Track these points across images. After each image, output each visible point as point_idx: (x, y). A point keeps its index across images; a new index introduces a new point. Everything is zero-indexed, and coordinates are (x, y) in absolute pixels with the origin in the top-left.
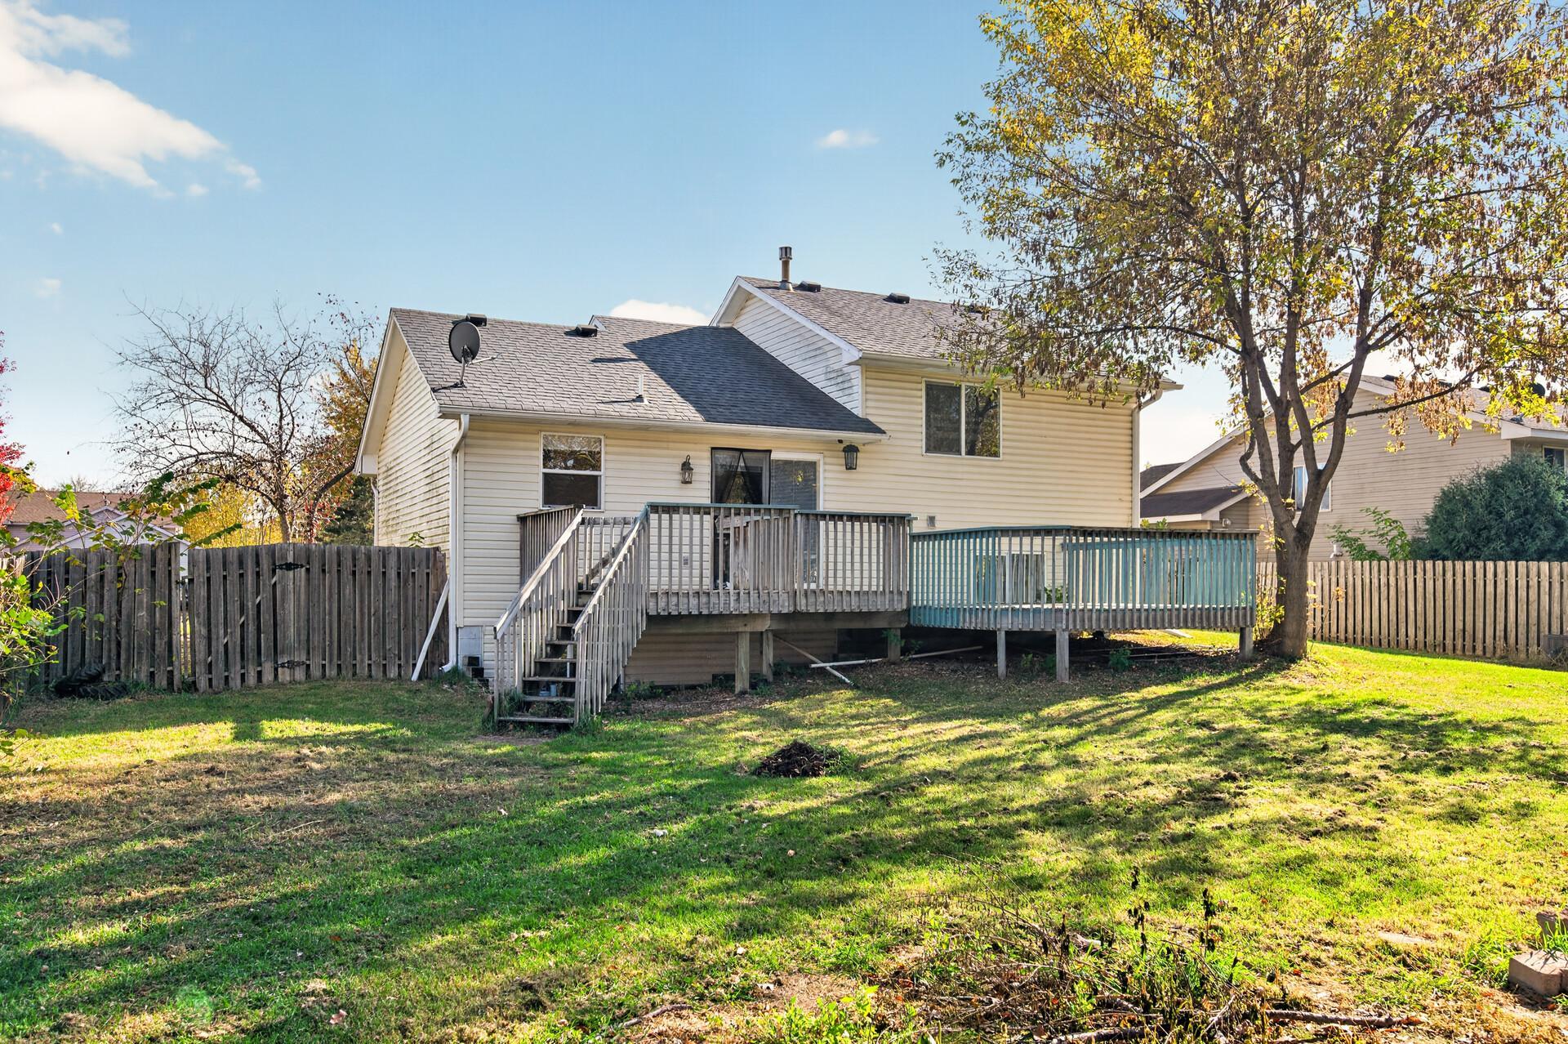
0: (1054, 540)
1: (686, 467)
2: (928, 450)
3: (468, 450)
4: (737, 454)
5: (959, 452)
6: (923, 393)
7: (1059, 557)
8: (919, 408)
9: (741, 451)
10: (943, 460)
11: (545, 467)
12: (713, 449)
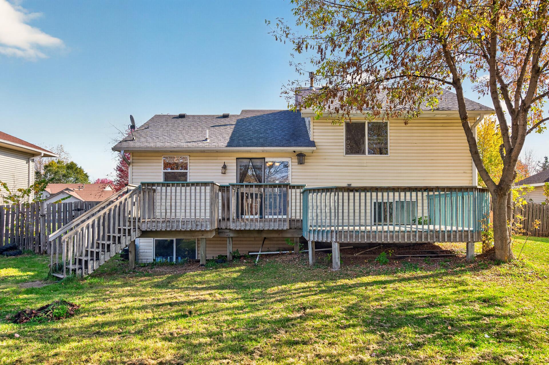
0: (422, 194)
1: (225, 167)
2: (347, 153)
3: (134, 164)
4: (249, 160)
5: (364, 153)
6: (344, 127)
7: (426, 202)
8: (342, 134)
9: (251, 159)
10: (355, 158)
11: (164, 170)
12: (237, 158)
